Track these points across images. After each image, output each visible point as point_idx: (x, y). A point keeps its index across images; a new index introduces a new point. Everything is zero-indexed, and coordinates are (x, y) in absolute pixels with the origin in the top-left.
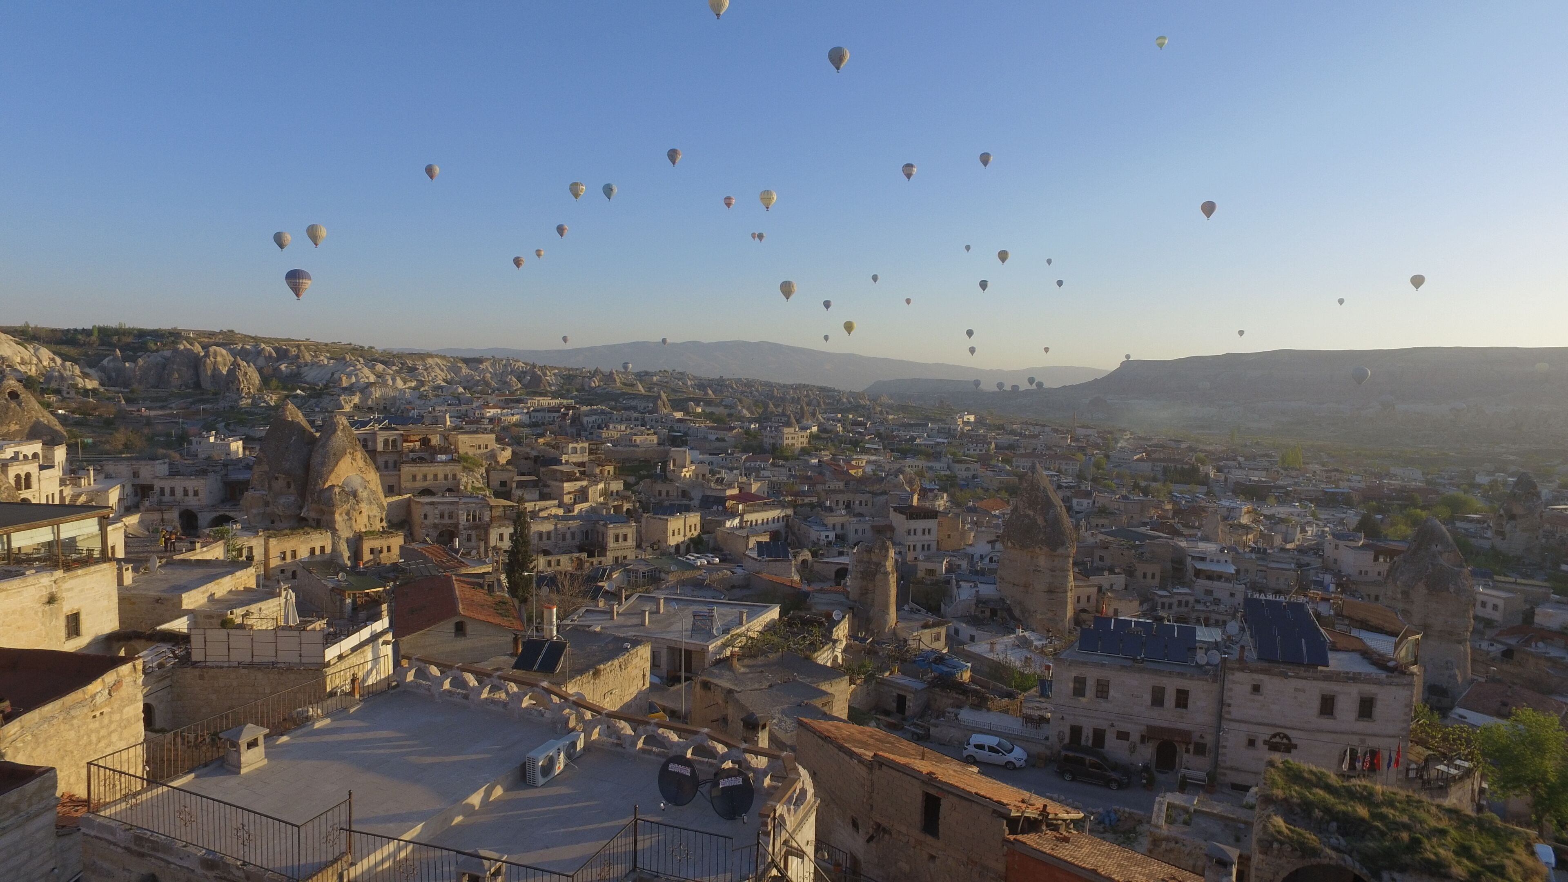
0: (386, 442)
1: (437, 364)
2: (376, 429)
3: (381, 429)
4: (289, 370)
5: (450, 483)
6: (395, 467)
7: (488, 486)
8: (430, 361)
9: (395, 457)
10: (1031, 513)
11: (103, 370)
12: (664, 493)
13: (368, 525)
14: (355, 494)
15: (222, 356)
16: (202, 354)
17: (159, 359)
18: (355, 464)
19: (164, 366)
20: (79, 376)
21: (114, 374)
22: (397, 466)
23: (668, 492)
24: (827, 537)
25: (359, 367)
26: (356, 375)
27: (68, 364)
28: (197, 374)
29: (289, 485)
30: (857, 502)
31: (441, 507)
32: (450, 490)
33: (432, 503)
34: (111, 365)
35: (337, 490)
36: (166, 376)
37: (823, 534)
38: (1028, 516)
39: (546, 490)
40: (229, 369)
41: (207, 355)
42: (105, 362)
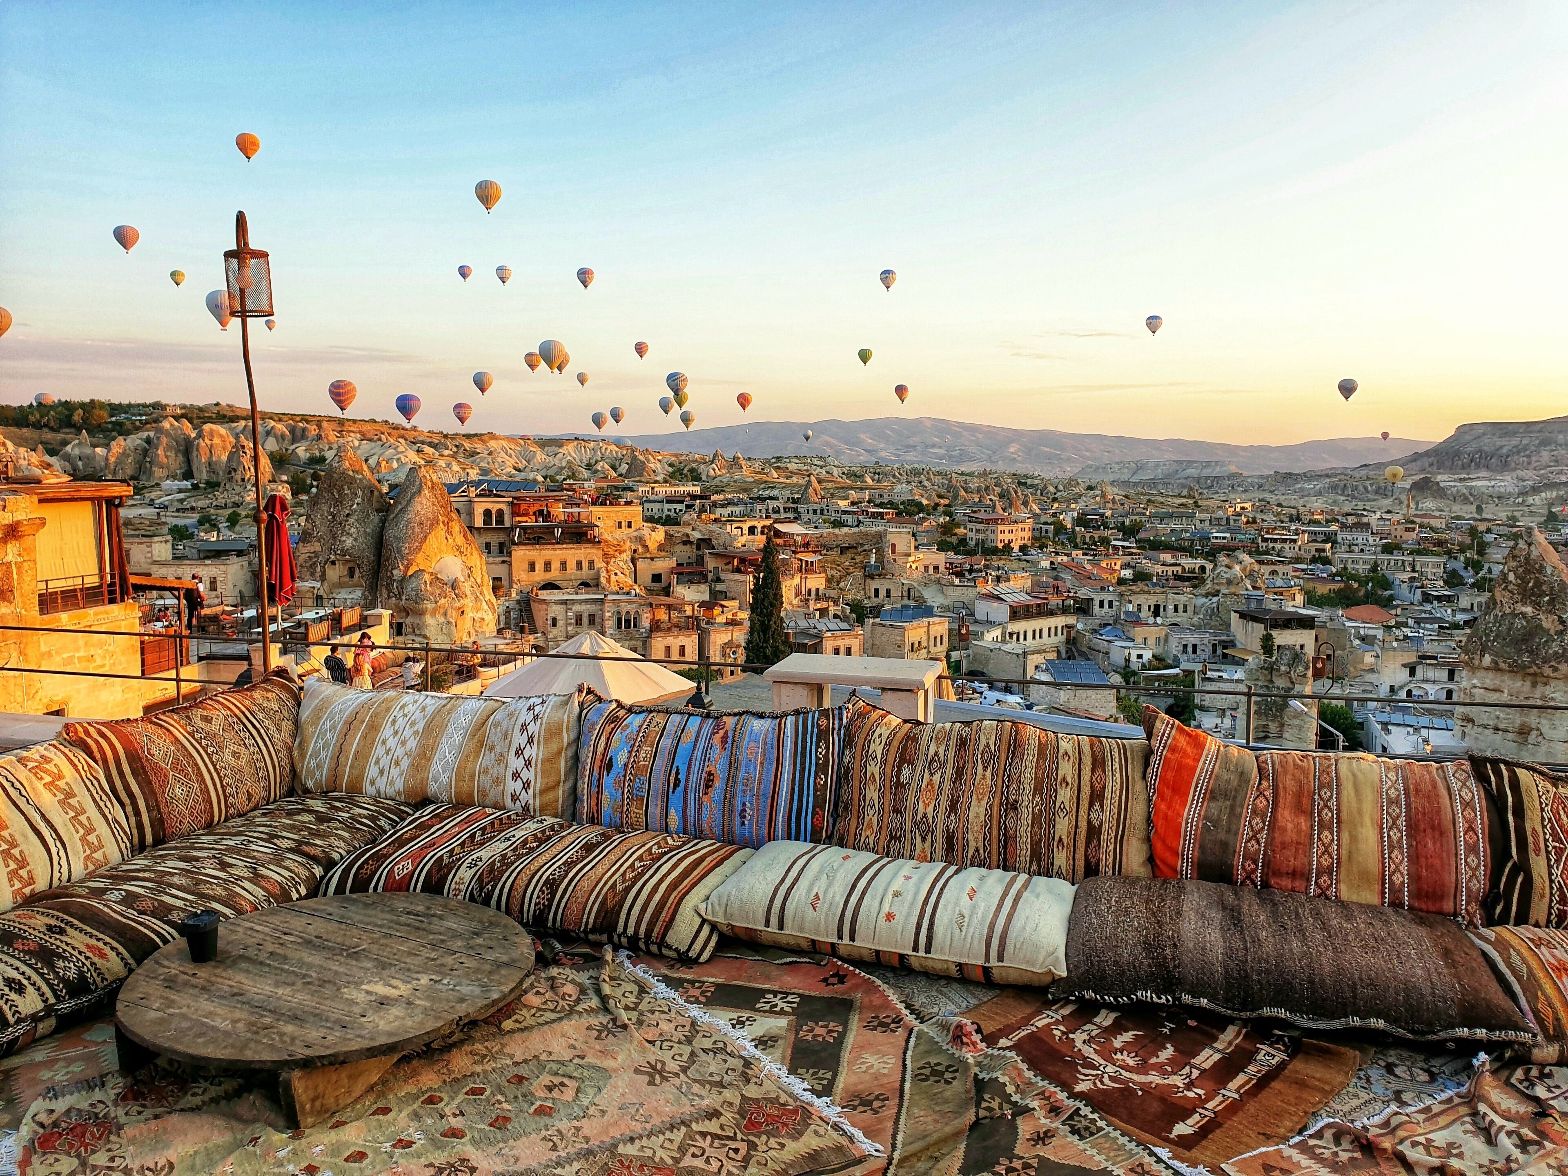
0: (487, 513)
1: (503, 448)
2: (472, 495)
3: (477, 495)
4: (308, 455)
5: (585, 574)
6: (501, 551)
7: (636, 582)
8: (492, 444)
9: (502, 537)
10: (1529, 610)
11: (67, 458)
12: (882, 593)
13: (472, 631)
14: (454, 585)
15: (221, 436)
16: (193, 435)
17: (139, 442)
18: (450, 541)
19: (145, 452)
20: (36, 466)
21: (80, 463)
22: (504, 549)
23: (888, 592)
24: (1140, 656)
25: (401, 449)
26: (398, 460)
27: (22, 450)
28: (188, 462)
29: (351, 574)
30: (1171, 607)
31: (577, 608)
32: (585, 584)
33: (565, 602)
34: (77, 452)
35: (427, 577)
36: (148, 465)
37: (1134, 653)
38: (1524, 615)
39: (719, 587)
40: (231, 453)
41: (200, 435)
42: (69, 448)
